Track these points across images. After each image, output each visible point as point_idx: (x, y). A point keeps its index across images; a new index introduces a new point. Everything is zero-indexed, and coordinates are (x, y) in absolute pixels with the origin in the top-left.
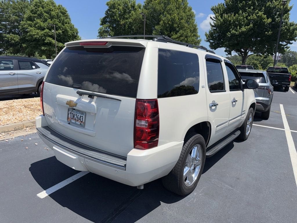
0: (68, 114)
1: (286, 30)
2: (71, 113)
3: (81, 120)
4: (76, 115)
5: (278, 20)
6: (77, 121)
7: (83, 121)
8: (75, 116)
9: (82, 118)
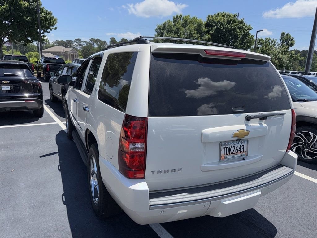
0: (220, 151)
1: (43, 18)
2: (224, 148)
3: (242, 150)
4: (234, 147)
5: (34, 5)
6: (235, 154)
7: (245, 150)
8: (232, 150)
9: (242, 147)
